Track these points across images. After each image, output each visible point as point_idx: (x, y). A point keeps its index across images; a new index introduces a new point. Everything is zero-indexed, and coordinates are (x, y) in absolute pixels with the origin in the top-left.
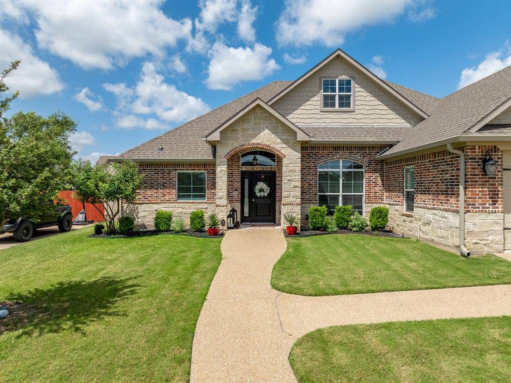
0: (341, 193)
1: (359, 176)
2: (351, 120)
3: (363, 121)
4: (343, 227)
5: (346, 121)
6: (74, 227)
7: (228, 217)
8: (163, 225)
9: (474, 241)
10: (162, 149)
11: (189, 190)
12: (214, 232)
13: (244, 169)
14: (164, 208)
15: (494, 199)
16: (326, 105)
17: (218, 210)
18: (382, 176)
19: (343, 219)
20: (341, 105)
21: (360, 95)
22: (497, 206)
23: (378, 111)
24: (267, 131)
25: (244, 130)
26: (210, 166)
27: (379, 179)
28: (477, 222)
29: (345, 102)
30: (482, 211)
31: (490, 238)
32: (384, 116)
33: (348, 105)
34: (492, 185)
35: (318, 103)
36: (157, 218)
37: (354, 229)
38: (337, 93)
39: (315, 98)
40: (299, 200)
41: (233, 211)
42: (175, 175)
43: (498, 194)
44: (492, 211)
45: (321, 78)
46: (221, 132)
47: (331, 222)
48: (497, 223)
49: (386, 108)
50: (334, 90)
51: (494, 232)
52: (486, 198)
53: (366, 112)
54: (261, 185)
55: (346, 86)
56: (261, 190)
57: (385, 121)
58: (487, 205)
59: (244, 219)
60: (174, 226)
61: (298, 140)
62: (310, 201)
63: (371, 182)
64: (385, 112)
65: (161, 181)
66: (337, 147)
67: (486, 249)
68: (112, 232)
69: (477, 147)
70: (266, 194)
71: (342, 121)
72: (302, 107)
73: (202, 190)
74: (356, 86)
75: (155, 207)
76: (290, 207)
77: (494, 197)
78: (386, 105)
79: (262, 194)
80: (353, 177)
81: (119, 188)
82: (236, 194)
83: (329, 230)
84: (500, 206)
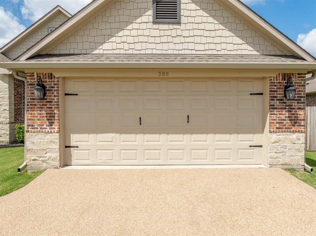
9: (33, 158)
22: (53, 126)
30: (40, 132)
31: (48, 155)
34: (49, 108)
40: (8, 120)
43: (54, 117)
44: (48, 131)
45: (48, 28)
48: (54, 142)
51: (51, 150)
52: (44, 120)
58: (45, 126)
67: (44, 165)
69: (35, 74)
77: (51, 119)
84: (56, 127)
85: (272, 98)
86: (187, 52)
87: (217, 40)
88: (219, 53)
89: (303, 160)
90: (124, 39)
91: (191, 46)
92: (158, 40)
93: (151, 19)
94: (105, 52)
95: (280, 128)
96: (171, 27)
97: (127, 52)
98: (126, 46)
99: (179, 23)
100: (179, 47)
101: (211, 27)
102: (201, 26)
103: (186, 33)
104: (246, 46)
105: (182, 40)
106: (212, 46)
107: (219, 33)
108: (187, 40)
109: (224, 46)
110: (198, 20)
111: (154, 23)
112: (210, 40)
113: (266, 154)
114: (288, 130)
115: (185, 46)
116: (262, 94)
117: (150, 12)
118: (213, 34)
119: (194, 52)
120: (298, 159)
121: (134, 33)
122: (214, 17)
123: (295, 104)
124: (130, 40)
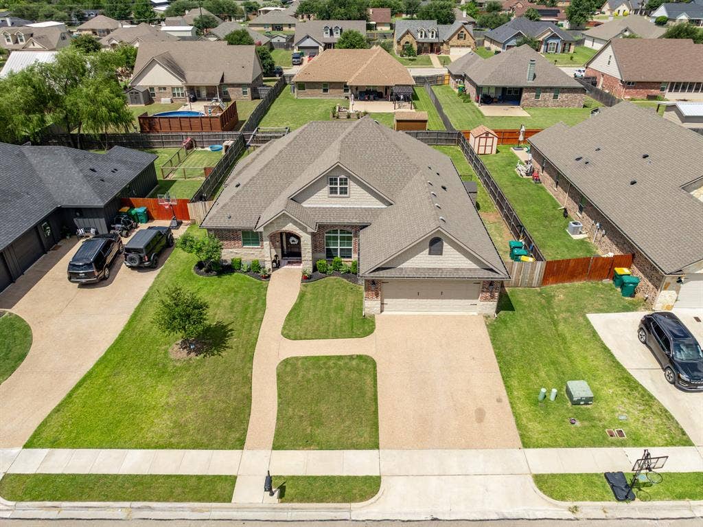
0: (339, 247)
1: (350, 239)
2: (347, 202)
3: (355, 203)
4: (337, 269)
5: (344, 203)
8: (236, 266)
9: (368, 310)
10: (230, 217)
11: (249, 241)
14: (236, 251)
16: (331, 193)
19: (336, 266)
20: (341, 193)
21: (353, 187)
22: (378, 298)
23: (365, 197)
24: (291, 224)
25: (277, 224)
28: (369, 303)
29: (344, 191)
30: (372, 300)
31: (375, 309)
33: (346, 193)
35: (327, 192)
37: (342, 272)
38: (338, 186)
39: (325, 189)
42: (240, 233)
44: (375, 300)
45: (328, 178)
46: (264, 227)
48: (378, 304)
50: (337, 184)
51: (377, 307)
52: (373, 295)
53: (357, 198)
54: (293, 238)
55: (344, 182)
56: (293, 241)
57: (369, 203)
58: (374, 298)
59: (284, 256)
60: (243, 268)
61: (308, 232)
62: (320, 252)
63: (356, 242)
64: (369, 198)
65: (232, 236)
67: (373, 313)
70: (296, 243)
71: (342, 203)
72: (316, 194)
74: (351, 182)
75: (231, 250)
76: (306, 262)
77: (377, 295)
79: (294, 243)
80: (347, 239)
82: (278, 244)
83: (327, 274)
85: (484, 288)
86: (444, 267)
87: (460, 262)
88: (460, 268)
90: (414, 261)
91: (446, 264)
92: (431, 262)
93: (428, 252)
94: (404, 267)
95: (486, 299)
96: (437, 256)
97: (415, 267)
98: (415, 264)
99: (441, 254)
100: (441, 265)
101: (457, 256)
102: (452, 256)
103: (444, 259)
104: (474, 265)
105: (442, 262)
106: (457, 265)
107: (461, 259)
108: (445, 262)
109: (463, 265)
110: (451, 253)
111: (429, 254)
112: (456, 262)
113: (478, 308)
114: (489, 301)
115: (444, 264)
116: (479, 283)
117: (428, 250)
118: (457, 259)
119: (447, 267)
120: (492, 312)
121: (419, 259)
122: (459, 252)
123: (494, 290)
124: (417, 262)
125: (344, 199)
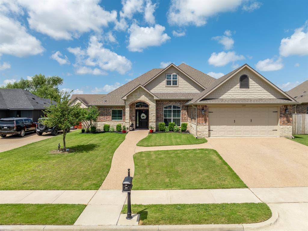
0: (172, 118)
1: (179, 112)
2: (177, 90)
3: (182, 90)
4: (172, 130)
5: (175, 90)
6: (71, 131)
7: (130, 127)
8: (106, 129)
9: (200, 134)
10: (106, 101)
11: (116, 116)
12: (125, 132)
13: (137, 108)
14: (107, 123)
15: (206, 122)
16: (167, 84)
17: (126, 124)
18: (187, 112)
19: (171, 127)
20: (173, 84)
21: (181, 81)
23: (187, 87)
24: (143, 96)
25: (135, 95)
26: (124, 107)
27: (186, 112)
28: (200, 128)
29: (175, 83)
30: (202, 125)
31: (204, 133)
32: (189, 89)
33: (176, 84)
34: (205, 117)
35: (165, 83)
36: (104, 127)
37: (175, 131)
38: (172, 80)
39: (163, 82)
40: (155, 121)
41: (132, 124)
42: (111, 111)
44: (205, 125)
45: (166, 74)
46: (127, 97)
47: (167, 128)
48: (206, 129)
49: (191, 85)
50: (170, 79)
51: (206, 131)
52: (203, 121)
53: (183, 87)
54: (143, 115)
55: (175, 77)
57: (190, 90)
58: (204, 123)
59: (137, 128)
60: (111, 130)
61: (154, 99)
62: (160, 121)
63: (184, 113)
64: (190, 87)
65: (106, 113)
66: (171, 101)
67: (203, 136)
68: (88, 132)
69: (200, 106)
70: (145, 118)
71: (174, 90)
72: (159, 85)
73: (121, 116)
74: (179, 77)
75: (104, 123)
76: (152, 123)
77: (206, 121)
78: (191, 84)
79: (144, 118)
80: (177, 112)
81: (91, 116)
82: (134, 118)
83: (166, 131)
84: (207, 123)
85: (281, 114)
86: (251, 98)
87: (262, 94)
88: (262, 98)
89: (292, 135)
90: (230, 93)
91: (253, 96)
92: (242, 94)
93: (239, 87)
94: (224, 98)
95: (284, 124)
96: (246, 89)
97: (231, 98)
98: (231, 96)
99: (249, 88)
100: (249, 96)
101: (260, 89)
102: (256, 89)
103: (251, 91)
104: (272, 95)
105: (250, 94)
106: (260, 96)
107: (262, 91)
108: (251, 94)
109: (264, 96)
110: (255, 87)
111: (240, 88)
112: (259, 94)
114: (286, 124)
115: (251, 96)
116: (277, 112)
117: (239, 84)
118: (260, 91)
119: (254, 98)
120: (290, 134)
121: (233, 91)
122: (260, 86)
123: (289, 116)
124: (232, 94)
125: (175, 88)
